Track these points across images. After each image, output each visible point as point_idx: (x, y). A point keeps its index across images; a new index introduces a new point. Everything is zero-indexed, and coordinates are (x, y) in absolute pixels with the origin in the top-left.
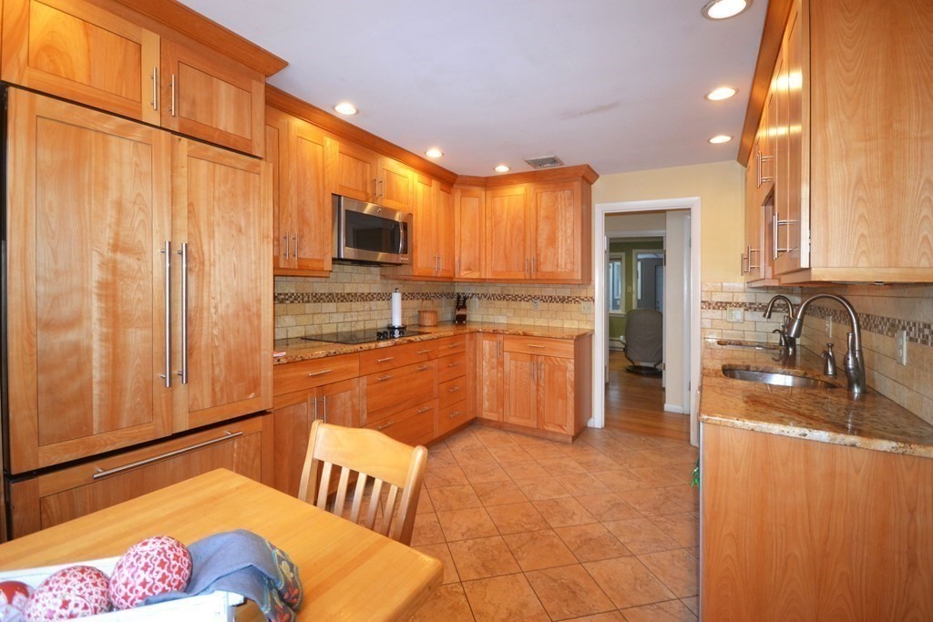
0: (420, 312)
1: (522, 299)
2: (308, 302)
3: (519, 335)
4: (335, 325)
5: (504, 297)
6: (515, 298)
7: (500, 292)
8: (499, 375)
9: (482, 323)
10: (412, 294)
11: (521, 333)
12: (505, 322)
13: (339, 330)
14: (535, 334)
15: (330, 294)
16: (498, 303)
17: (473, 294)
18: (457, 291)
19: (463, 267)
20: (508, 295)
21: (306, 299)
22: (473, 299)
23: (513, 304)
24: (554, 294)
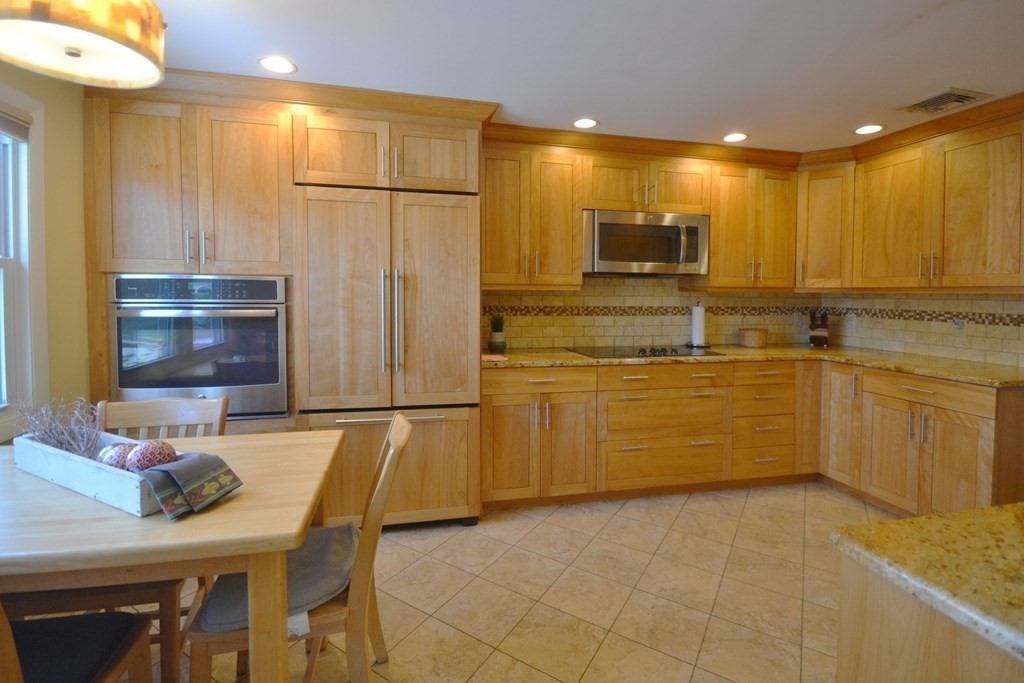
0: (740, 329)
1: (933, 317)
2: (578, 314)
3: (888, 369)
4: (612, 339)
5: (901, 315)
6: (920, 316)
7: (892, 307)
8: (855, 423)
9: (861, 349)
10: (733, 309)
11: (892, 367)
12: (902, 350)
13: (617, 344)
14: (918, 371)
15: (606, 308)
16: (888, 322)
17: (848, 309)
18: (824, 305)
19: (809, 274)
20: (907, 311)
21: (575, 312)
22: (848, 315)
23: (915, 324)
24: (999, 311)
